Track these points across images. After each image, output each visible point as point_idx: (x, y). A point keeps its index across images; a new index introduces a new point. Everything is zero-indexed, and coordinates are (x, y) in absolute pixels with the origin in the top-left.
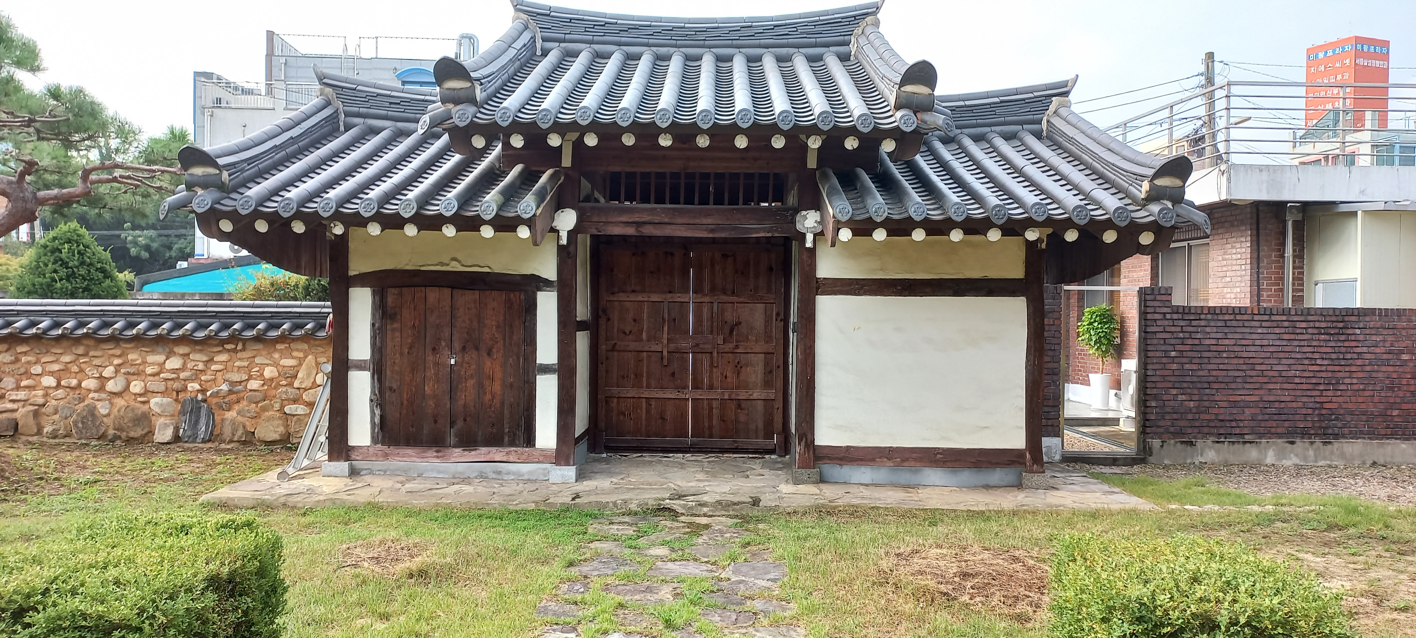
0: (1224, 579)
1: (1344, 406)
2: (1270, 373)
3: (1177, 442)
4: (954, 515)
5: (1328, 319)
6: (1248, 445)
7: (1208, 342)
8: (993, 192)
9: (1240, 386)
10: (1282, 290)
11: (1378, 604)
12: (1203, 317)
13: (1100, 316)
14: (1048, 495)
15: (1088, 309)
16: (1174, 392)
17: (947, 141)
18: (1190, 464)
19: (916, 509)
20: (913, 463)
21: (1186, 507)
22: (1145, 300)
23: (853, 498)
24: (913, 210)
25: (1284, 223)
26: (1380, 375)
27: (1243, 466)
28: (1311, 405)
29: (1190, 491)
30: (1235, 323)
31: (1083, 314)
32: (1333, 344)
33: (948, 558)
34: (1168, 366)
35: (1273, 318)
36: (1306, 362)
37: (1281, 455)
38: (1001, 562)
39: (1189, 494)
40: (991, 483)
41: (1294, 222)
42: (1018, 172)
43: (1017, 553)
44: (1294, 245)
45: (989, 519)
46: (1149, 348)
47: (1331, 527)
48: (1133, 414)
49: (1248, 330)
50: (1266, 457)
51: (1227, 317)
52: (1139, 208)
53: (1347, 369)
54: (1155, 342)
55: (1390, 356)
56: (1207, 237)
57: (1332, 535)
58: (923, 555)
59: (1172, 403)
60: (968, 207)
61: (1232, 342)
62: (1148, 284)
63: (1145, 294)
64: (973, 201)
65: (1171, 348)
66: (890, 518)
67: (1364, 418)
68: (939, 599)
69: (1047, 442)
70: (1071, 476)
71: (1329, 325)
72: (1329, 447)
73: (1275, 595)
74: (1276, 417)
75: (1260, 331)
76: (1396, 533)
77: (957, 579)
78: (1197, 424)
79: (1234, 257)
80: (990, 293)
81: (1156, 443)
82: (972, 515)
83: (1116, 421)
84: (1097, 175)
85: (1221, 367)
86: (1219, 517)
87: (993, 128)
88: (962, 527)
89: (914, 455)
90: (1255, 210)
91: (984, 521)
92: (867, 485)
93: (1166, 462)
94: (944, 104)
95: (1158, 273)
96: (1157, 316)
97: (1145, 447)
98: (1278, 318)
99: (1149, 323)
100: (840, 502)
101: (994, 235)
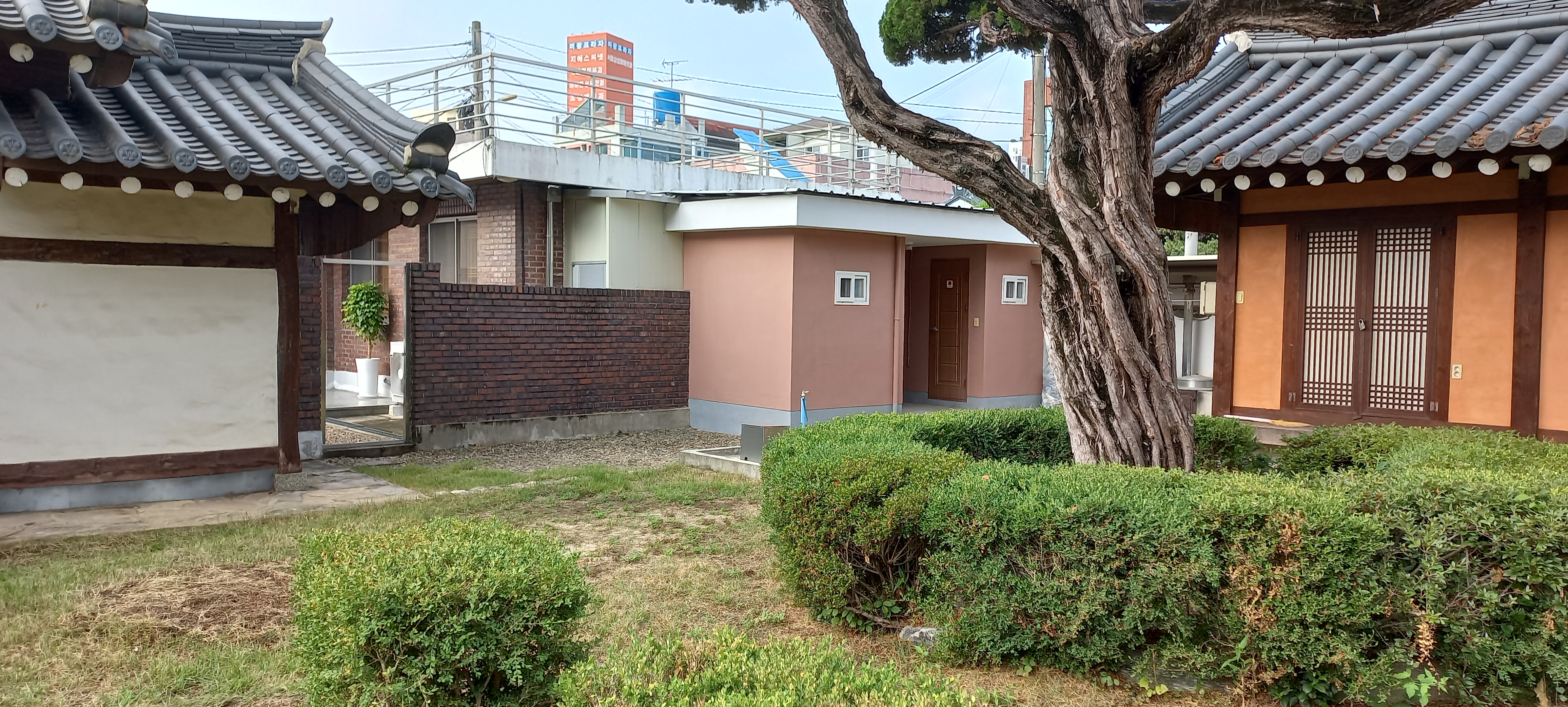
0: (476, 556)
1: (597, 381)
2: (534, 352)
3: (446, 426)
4: (187, 534)
5: (583, 299)
6: (514, 424)
7: (475, 321)
8: (231, 141)
9: (506, 365)
10: (544, 270)
11: (616, 560)
12: (471, 295)
13: (367, 294)
14: (305, 497)
15: (354, 287)
16: (444, 373)
17: (170, 71)
18: (459, 447)
19: (134, 533)
20: (130, 476)
21: (453, 492)
22: (413, 277)
23: (40, 530)
24: (121, 152)
25: (546, 203)
26: (624, 351)
27: (509, 446)
28: (569, 382)
29: (459, 475)
30: (501, 302)
31: (349, 293)
32: (587, 323)
33: (176, 586)
34: (438, 347)
35: (536, 297)
36: (565, 340)
37: (543, 432)
38: (245, 580)
39: (457, 478)
40: (237, 491)
41: (554, 204)
42: (265, 121)
43: (265, 567)
44: (554, 226)
45: (231, 532)
46: (418, 328)
47: (583, 495)
48: (401, 401)
49: (513, 309)
50: (530, 435)
51: (494, 296)
52: (402, 175)
53: (599, 346)
54: (423, 321)
55: (632, 334)
56: (475, 214)
57: (584, 502)
58: (142, 587)
59: (441, 386)
60: (198, 156)
61: (499, 321)
62: (416, 259)
63: (413, 271)
64: (205, 149)
65: (439, 328)
66: (97, 549)
67: (612, 391)
68: (160, 638)
69: (304, 437)
70: (332, 473)
71: (584, 304)
72: (585, 420)
73: (522, 563)
74: (539, 395)
75: (524, 310)
76: (633, 493)
77: (186, 610)
78: (466, 406)
79: (501, 235)
80: (232, 263)
81: (425, 429)
82: (209, 531)
83: (385, 409)
84: (356, 134)
85: (489, 346)
86: (486, 498)
87: (232, 65)
88: (196, 546)
89: (132, 466)
90: (519, 189)
91: (226, 536)
92: (62, 511)
93: (436, 448)
94: (162, 24)
95: (427, 249)
96: (425, 294)
97: (414, 434)
98: (540, 297)
99: (417, 301)
100: (18, 538)
101: (233, 193)
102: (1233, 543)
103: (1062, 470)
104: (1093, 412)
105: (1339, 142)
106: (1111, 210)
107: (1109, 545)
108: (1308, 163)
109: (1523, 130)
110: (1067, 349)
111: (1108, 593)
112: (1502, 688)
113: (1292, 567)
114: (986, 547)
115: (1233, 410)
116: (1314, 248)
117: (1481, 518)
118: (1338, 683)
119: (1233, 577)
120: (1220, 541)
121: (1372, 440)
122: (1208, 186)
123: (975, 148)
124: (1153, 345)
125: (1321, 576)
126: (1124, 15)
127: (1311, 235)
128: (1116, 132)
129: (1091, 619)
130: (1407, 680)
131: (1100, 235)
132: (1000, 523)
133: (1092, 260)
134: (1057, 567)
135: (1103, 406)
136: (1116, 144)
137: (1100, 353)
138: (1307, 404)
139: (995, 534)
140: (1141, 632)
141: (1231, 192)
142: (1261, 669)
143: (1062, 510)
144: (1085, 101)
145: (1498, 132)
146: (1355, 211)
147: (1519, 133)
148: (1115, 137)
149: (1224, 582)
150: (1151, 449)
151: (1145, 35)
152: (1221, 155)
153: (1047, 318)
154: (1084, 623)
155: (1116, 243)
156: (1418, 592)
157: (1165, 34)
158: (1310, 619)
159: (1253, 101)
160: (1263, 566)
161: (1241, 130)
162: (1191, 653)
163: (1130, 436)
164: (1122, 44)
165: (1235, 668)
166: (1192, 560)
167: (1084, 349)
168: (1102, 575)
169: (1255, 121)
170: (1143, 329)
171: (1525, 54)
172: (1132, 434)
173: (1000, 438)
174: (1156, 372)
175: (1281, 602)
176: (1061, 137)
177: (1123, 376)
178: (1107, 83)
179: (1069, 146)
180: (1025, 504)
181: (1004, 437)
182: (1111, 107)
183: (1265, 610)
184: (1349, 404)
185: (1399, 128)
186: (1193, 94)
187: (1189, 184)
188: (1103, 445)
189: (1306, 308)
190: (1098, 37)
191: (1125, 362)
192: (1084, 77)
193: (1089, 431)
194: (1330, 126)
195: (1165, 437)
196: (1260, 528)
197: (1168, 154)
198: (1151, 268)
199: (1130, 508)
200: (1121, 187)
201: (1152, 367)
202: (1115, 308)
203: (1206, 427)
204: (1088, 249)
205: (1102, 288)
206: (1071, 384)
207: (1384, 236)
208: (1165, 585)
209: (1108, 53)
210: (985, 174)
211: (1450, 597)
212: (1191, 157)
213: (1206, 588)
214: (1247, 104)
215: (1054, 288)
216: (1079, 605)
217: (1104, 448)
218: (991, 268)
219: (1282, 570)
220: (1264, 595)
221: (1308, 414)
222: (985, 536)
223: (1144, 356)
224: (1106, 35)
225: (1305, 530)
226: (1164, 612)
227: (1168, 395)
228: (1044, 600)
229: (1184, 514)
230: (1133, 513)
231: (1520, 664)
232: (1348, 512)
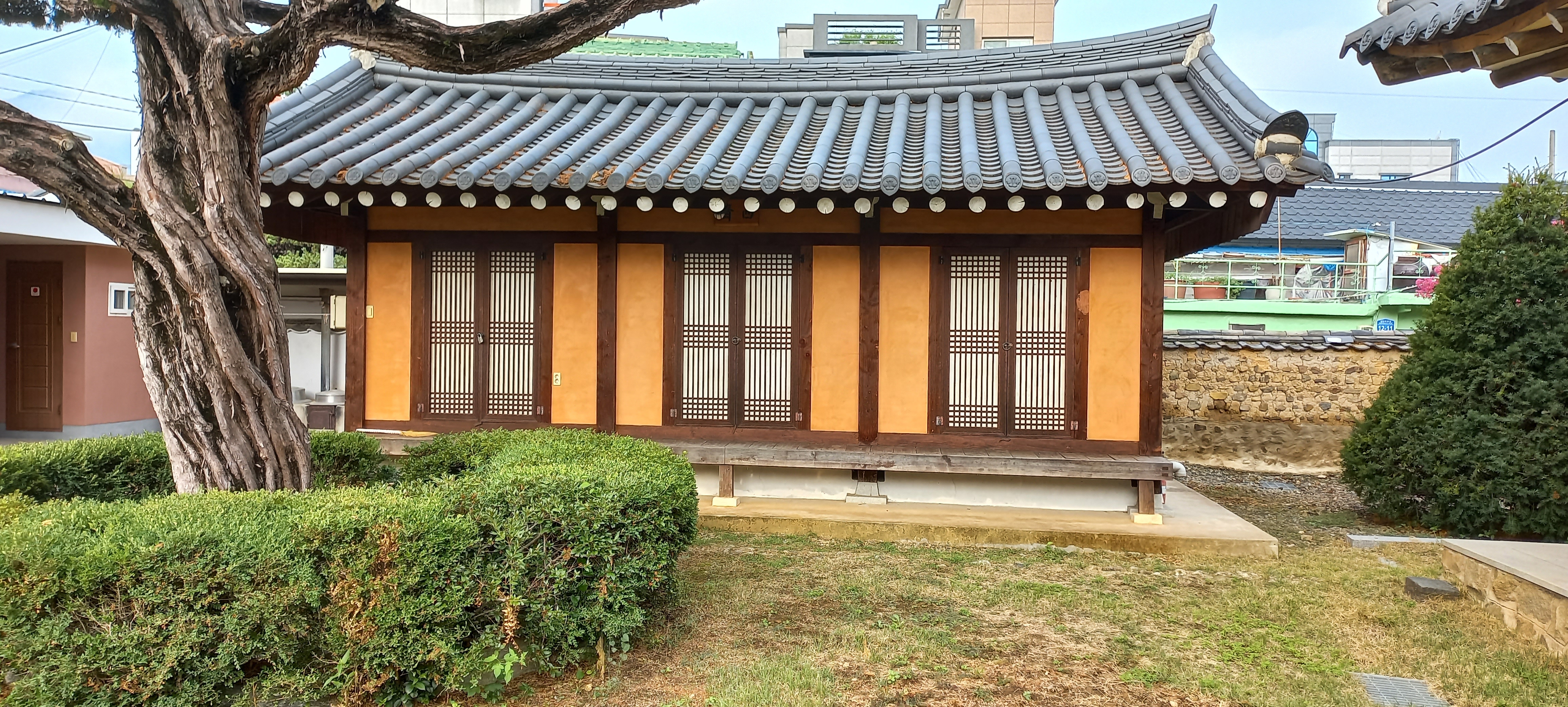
102: (333, 560)
103: (152, 504)
104: (198, 436)
105: (453, 168)
106: (213, 217)
107: (199, 581)
108: (427, 186)
109: (596, 174)
110: (166, 367)
111: (200, 632)
112: (572, 652)
113: (391, 575)
114: (43, 605)
115: (365, 424)
116: (437, 266)
117: (554, 507)
118: (437, 677)
119: (334, 594)
120: (320, 559)
121: (482, 444)
122: (332, 199)
123: (37, 132)
124: (264, 361)
125: (417, 579)
126: (221, 10)
127: (434, 254)
128: (215, 133)
129: (180, 664)
130: (495, 662)
131: (200, 243)
132: (62, 575)
133: (192, 269)
134: (139, 615)
135: (209, 428)
136: (216, 146)
137: (205, 371)
138: (435, 414)
139: (55, 589)
140: (238, 667)
141: (356, 207)
142: (365, 680)
143: (143, 550)
144: (179, 95)
145: (578, 174)
146: (471, 234)
147: (593, 176)
148: (215, 138)
149: (325, 600)
150: (265, 471)
151: (245, 35)
152: (345, 169)
153: (141, 333)
154: (172, 670)
155: (220, 252)
156: (503, 579)
157: (267, 37)
158: (408, 622)
159: (377, 120)
160: (363, 577)
161: (364, 146)
162: (293, 679)
163: (241, 459)
164: (218, 40)
165: (339, 684)
166: (291, 583)
167: (187, 367)
168: (191, 614)
169: (378, 139)
170: (253, 345)
171: (600, 110)
172: (242, 457)
173: (89, 473)
174: (268, 389)
175: (381, 611)
176: (151, 131)
177: (231, 394)
178: (203, 79)
179: (162, 143)
180: (97, 549)
181: (94, 471)
182: (209, 107)
183: (365, 621)
184: (471, 412)
185: (504, 161)
186: (317, 104)
187: (313, 195)
188: (209, 470)
189: (432, 323)
190: (191, 28)
191: (233, 379)
192: (177, 69)
193: (194, 457)
194: (447, 152)
195: (279, 456)
196: (360, 541)
197: (290, 163)
198: (260, 280)
199: (224, 537)
200: (224, 192)
201: (264, 384)
202: (219, 323)
203: (330, 443)
204: (187, 257)
205: (204, 300)
206: (171, 406)
207: (498, 258)
208: (262, 614)
209: (203, 48)
210: (51, 163)
211: (531, 580)
212: (314, 169)
213: (307, 610)
214: (371, 121)
215: (149, 299)
216: (166, 651)
217: (211, 474)
218: (91, 274)
219: (382, 579)
220: (365, 606)
221: (436, 423)
222: (42, 593)
223: (254, 373)
224: (200, 28)
225: (402, 538)
226: (264, 642)
227: (281, 413)
228: (122, 654)
229: (283, 536)
230: (227, 542)
231: (584, 628)
232: (442, 515)
